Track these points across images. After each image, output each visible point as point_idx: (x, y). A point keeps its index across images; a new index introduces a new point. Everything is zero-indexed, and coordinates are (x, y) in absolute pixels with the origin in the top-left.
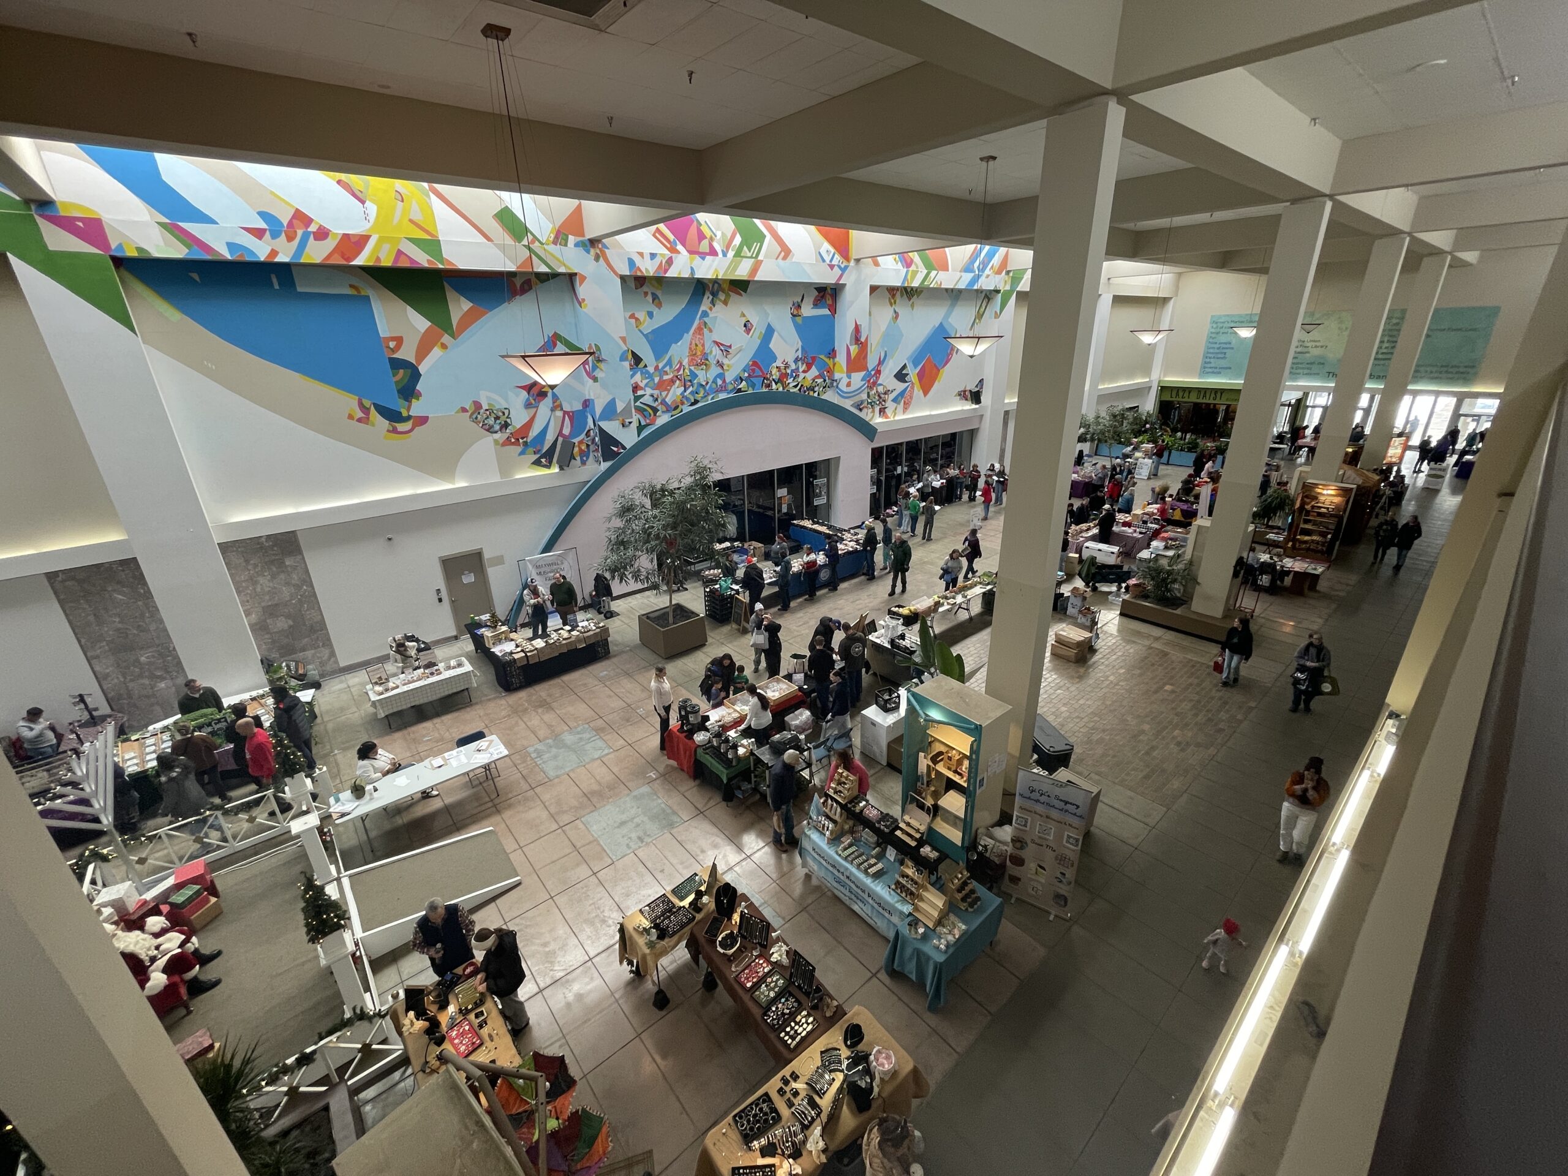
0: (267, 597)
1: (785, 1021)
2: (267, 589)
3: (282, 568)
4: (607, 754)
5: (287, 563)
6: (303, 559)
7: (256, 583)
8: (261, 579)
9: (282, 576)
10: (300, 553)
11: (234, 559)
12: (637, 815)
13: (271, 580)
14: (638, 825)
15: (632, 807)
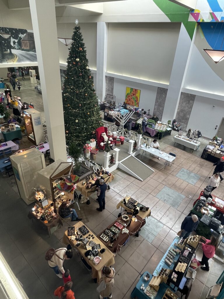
0: (183, 107)
1: (107, 234)
2: (184, 106)
3: (189, 103)
4: (192, 184)
5: (190, 102)
6: (194, 102)
7: (183, 103)
8: (184, 103)
9: (188, 104)
10: (194, 101)
11: (182, 96)
12: (173, 197)
13: (186, 104)
14: (169, 198)
15: (175, 195)
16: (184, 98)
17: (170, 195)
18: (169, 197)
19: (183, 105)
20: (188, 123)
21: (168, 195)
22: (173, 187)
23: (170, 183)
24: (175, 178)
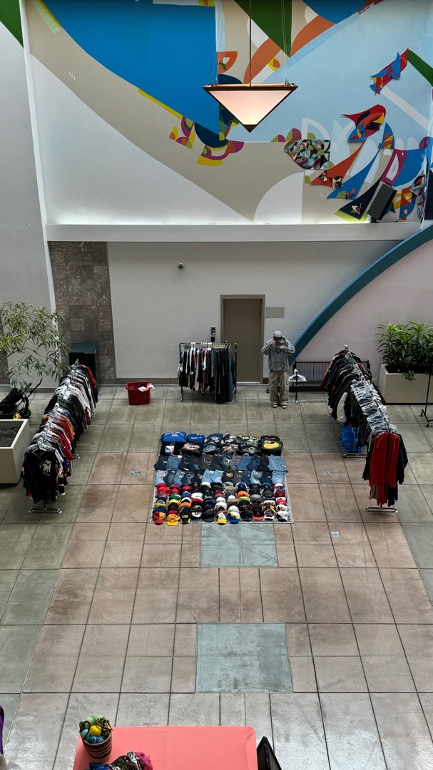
0: (75, 298)
2: (76, 291)
3: (90, 275)
4: (269, 567)
5: (95, 271)
6: (108, 270)
7: (69, 283)
8: (73, 281)
9: (89, 282)
10: (107, 264)
11: (58, 256)
12: (250, 654)
13: (81, 283)
14: (244, 666)
15: (253, 642)
16: (67, 262)
17: (237, 649)
18: (238, 661)
19: (70, 290)
20: (113, 350)
21: (231, 654)
22: (223, 611)
23: (204, 603)
24: (206, 574)
